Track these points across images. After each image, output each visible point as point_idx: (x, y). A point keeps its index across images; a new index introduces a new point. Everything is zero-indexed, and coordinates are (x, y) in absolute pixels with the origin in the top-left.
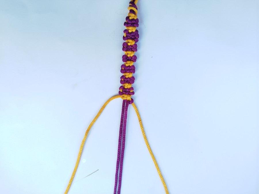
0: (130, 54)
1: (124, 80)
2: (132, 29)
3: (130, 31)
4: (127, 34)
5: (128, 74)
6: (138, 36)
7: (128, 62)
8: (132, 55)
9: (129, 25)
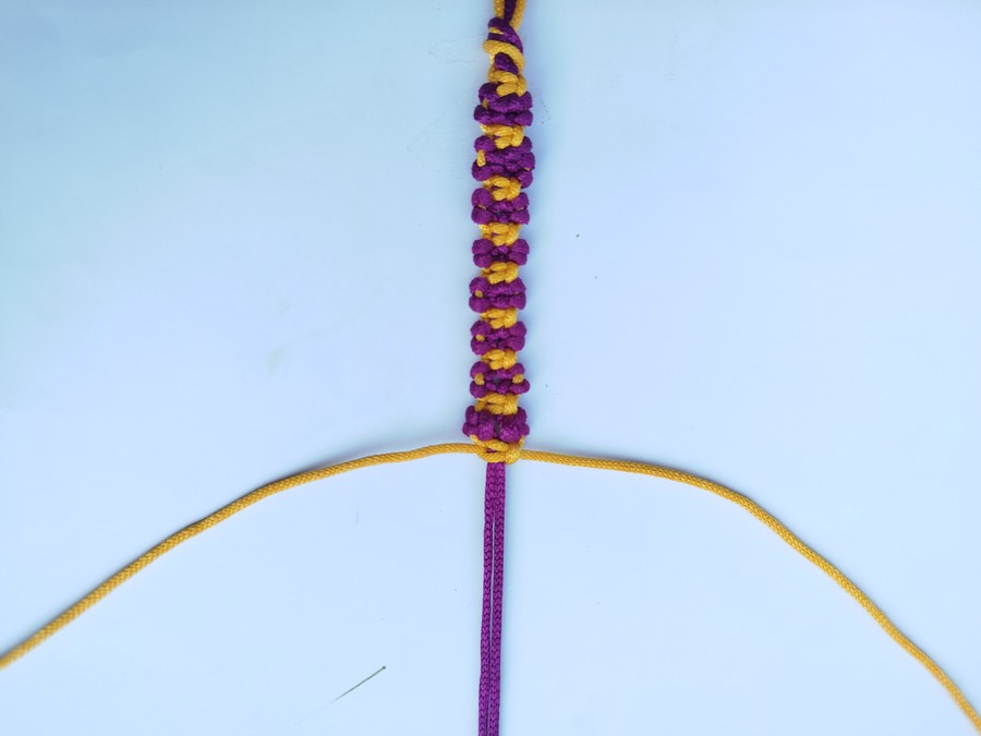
1: (487, 338)
2: (507, 137)
3: (501, 144)
4: (487, 152)
5: (501, 313)
6: (531, 160)
7: (499, 267)
8: (510, 240)
9: (494, 120)
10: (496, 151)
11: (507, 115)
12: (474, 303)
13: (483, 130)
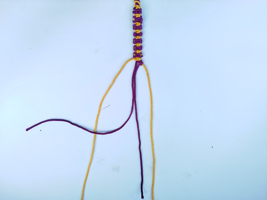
0: (138, 31)
1: (136, 48)
2: (138, 16)
3: (137, 17)
4: (135, 18)
5: (138, 44)
6: (142, 19)
7: (138, 37)
8: (139, 32)
9: (136, 13)
10: (136, 18)
11: (138, 12)
12: (134, 43)
13: (134, 15)
